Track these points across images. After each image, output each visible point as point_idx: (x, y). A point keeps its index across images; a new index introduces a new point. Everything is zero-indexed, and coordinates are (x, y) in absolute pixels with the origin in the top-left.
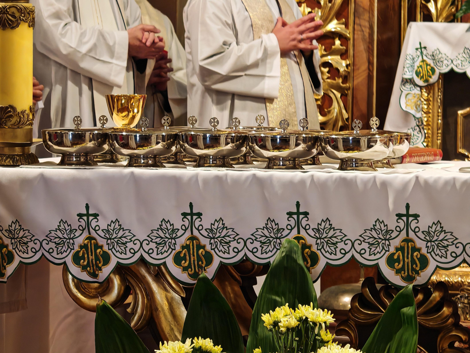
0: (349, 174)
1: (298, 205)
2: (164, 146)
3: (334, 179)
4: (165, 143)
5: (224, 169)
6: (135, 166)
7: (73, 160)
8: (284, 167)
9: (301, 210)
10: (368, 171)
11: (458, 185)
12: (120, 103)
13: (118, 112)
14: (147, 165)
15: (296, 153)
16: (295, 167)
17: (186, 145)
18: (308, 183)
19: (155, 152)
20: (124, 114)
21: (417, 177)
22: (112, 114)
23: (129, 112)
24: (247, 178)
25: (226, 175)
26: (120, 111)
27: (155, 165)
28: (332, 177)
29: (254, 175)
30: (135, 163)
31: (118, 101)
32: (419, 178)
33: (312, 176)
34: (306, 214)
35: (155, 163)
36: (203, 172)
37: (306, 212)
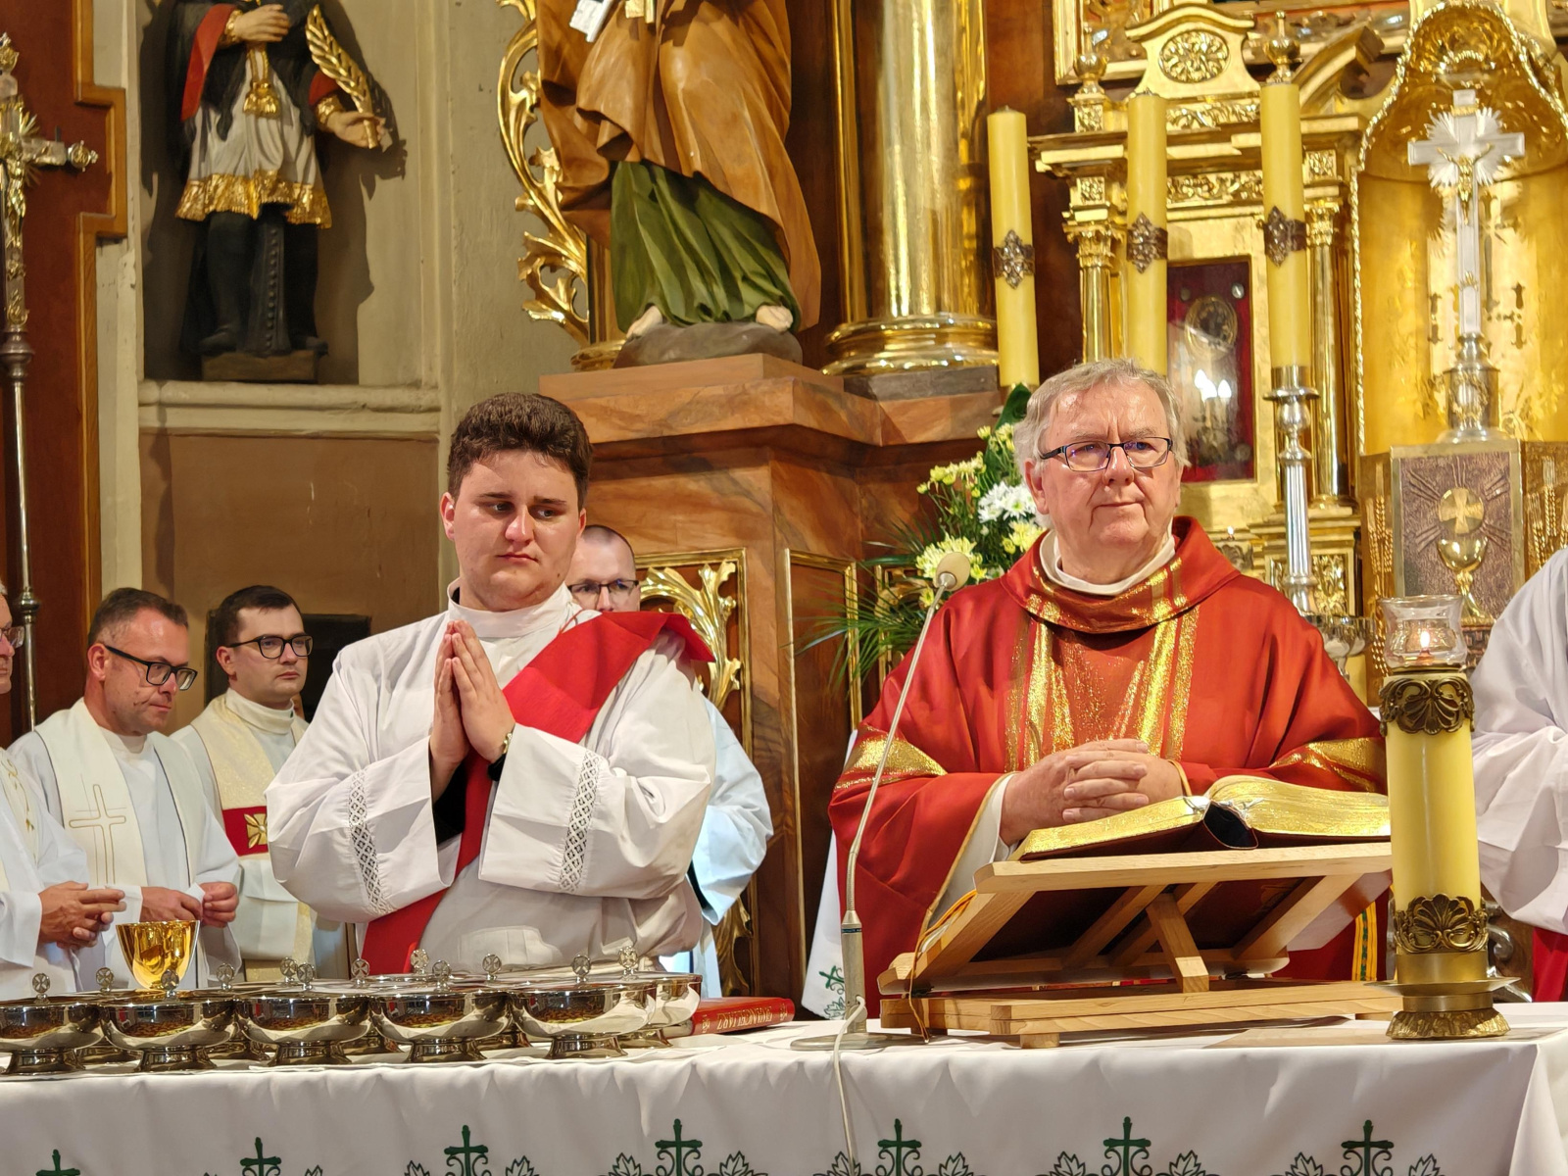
0: (564, 1066)
1: (466, 1132)
2: (208, 1026)
3: (533, 1076)
4: (209, 1020)
5: (321, 1067)
6: (155, 1070)
7: (33, 1064)
8: (443, 1057)
9: (473, 1143)
10: (604, 1056)
11: (773, 1079)
12: (144, 939)
13: (142, 958)
14: (178, 1066)
15: (464, 1028)
16: (464, 1057)
17: (250, 1022)
18: (484, 1086)
19: (191, 1038)
20: (154, 961)
21: (694, 1066)
22: (131, 963)
23: (164, 956)
24: (367, 1082)
25: (325, 1079)
26: (147, 955)
27: (196, 1065)
28: (529, 1073)
29: (379, 1076)
30: (154, 1063)
31: (140, 935)
32: (698, 1068)
33: (492, 1073)
34: (482, 1150)
35: (195, 1060)
36: (280, 1075)
37: (482, 1146)
